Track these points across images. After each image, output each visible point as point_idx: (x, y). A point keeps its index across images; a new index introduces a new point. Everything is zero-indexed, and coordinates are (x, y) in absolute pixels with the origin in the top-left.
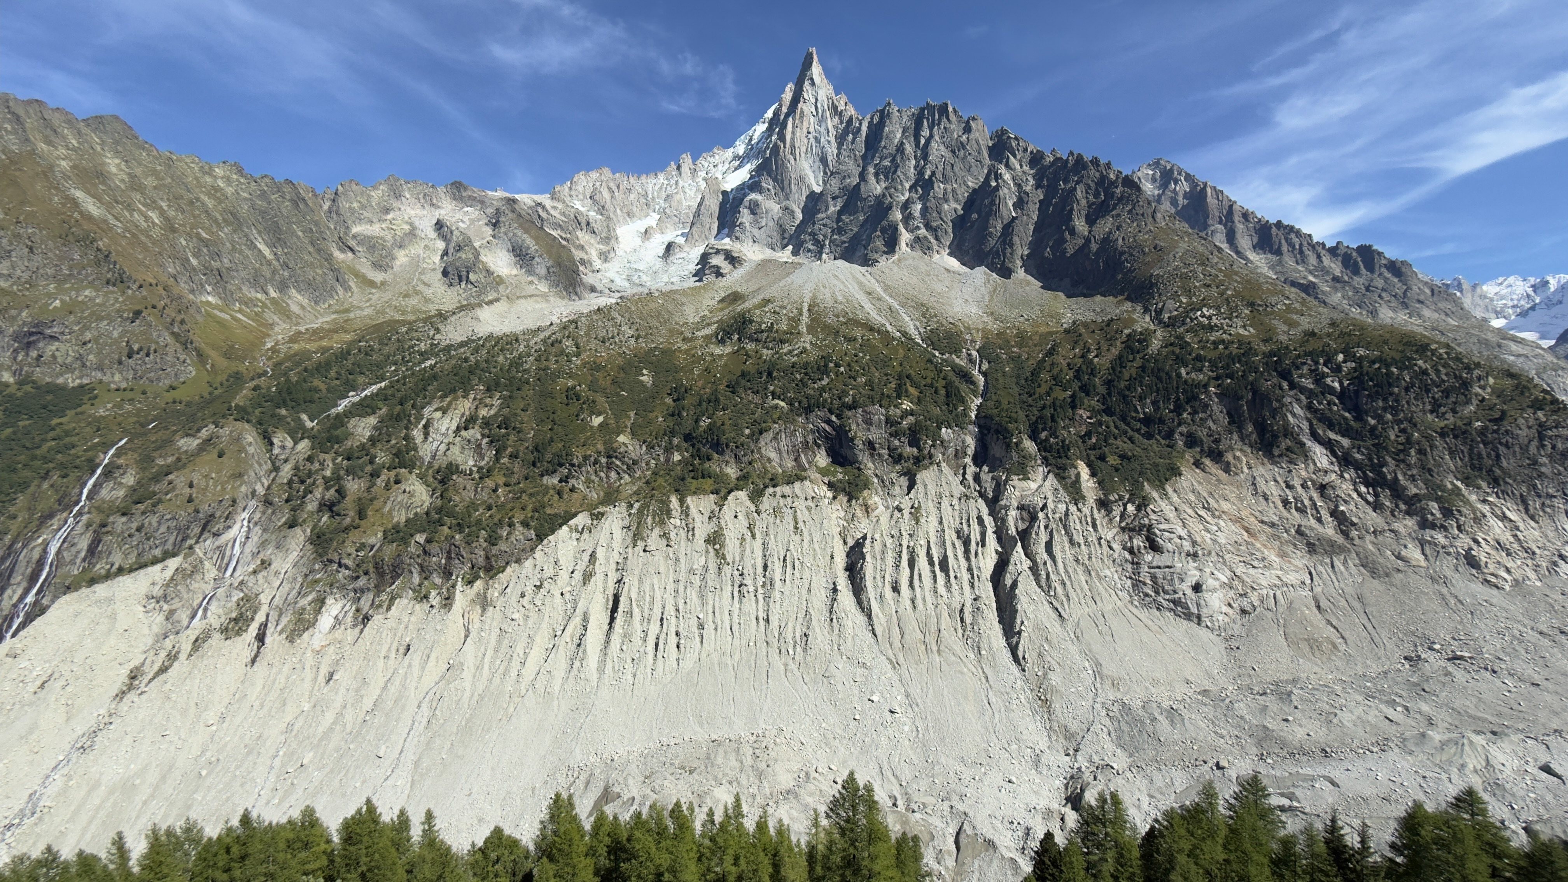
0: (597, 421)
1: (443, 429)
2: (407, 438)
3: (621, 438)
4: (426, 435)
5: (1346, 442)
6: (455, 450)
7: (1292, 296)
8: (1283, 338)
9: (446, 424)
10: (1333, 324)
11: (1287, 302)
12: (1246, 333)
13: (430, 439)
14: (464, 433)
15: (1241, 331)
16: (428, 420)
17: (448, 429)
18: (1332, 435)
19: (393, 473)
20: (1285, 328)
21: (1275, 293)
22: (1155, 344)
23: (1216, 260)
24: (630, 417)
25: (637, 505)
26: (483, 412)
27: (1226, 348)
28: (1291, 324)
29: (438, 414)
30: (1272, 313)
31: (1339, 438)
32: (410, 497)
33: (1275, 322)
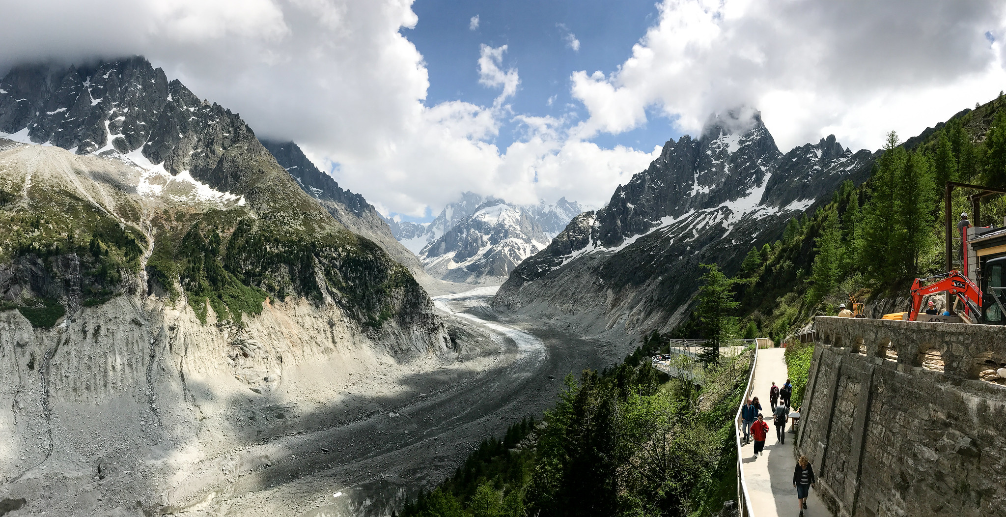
5: (340, 295)
7: (324, 213)
8: (318, 236)
10: (339, 232)
11: (321, 216)
12: (301, 229)
15: (299, 228)
18: (334, 290)
20: (319, 230)
21: (316, 209)
22: (255, 229)
23: (290, 185)
27: (291, 236)
28: (323, 228)
30: (314, 220)
31: (337, 292)
33: (315, 226)
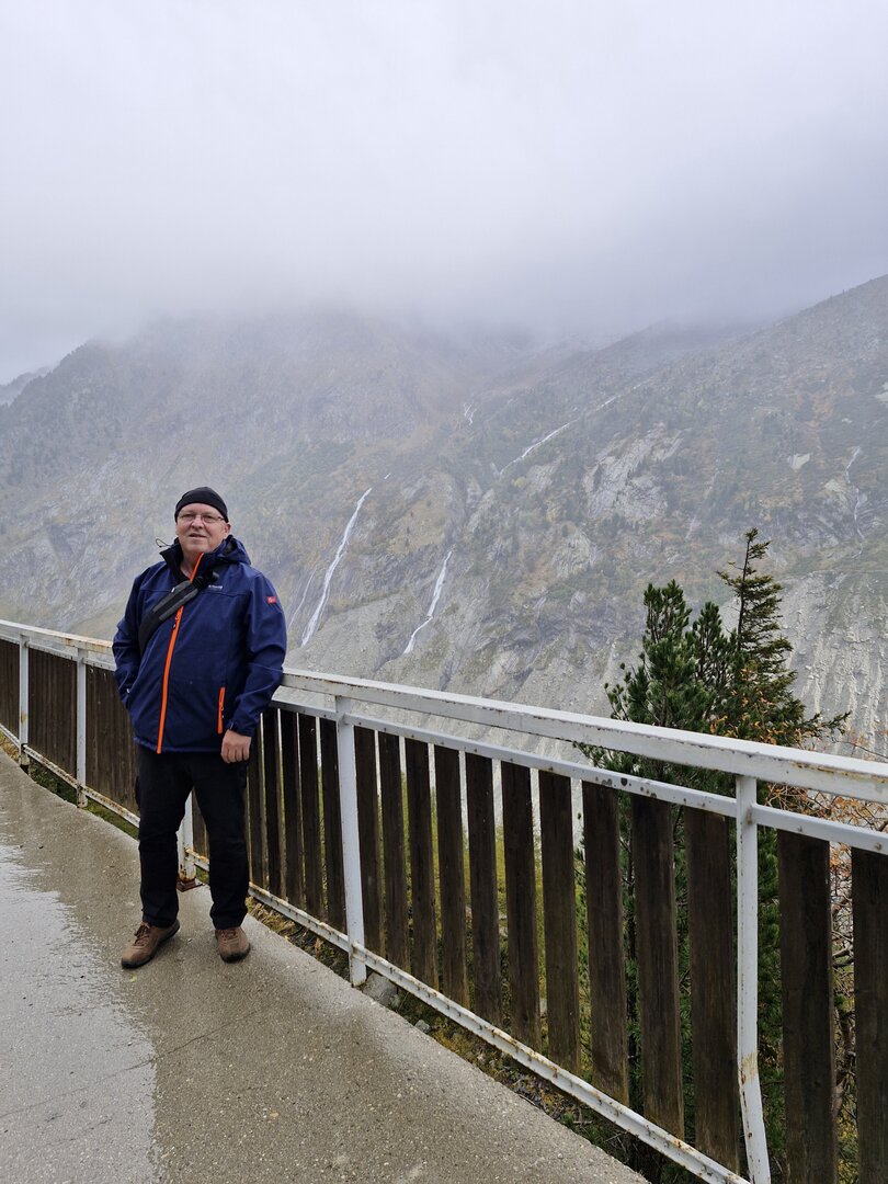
0: (798, 461)
1: (614, 476)
2: (578, 487)
3: (831, 486)
4: (597, 483)
6: (624, 500)
9: (617, 470)
13: (601, 488)
14: (636, 482)
16: (600, 467)
17: (619, 475)
19: (560, 526)
24: (849, 455)
25: (841, 579)
26: (659, 455)
29: (610, 460)
32: (573, 552)
